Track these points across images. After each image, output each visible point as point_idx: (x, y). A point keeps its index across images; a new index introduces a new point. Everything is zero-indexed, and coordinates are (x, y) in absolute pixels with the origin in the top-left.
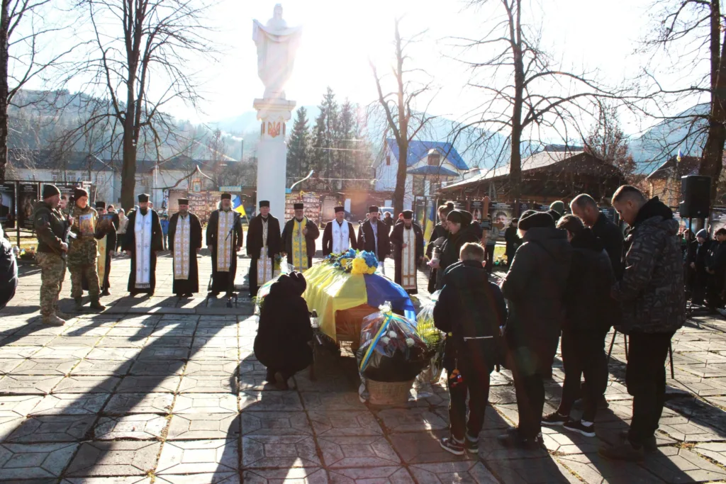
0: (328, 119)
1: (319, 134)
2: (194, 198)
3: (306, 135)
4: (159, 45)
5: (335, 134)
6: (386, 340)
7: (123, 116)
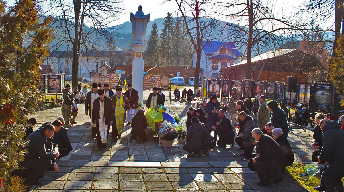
0: (169, 30)
1: (164, 38)
2: (104, 77)
3: (157, 38)
4: (88, 9)
5: (172, 37)
6: (166, 130)
7: (73, 41)
